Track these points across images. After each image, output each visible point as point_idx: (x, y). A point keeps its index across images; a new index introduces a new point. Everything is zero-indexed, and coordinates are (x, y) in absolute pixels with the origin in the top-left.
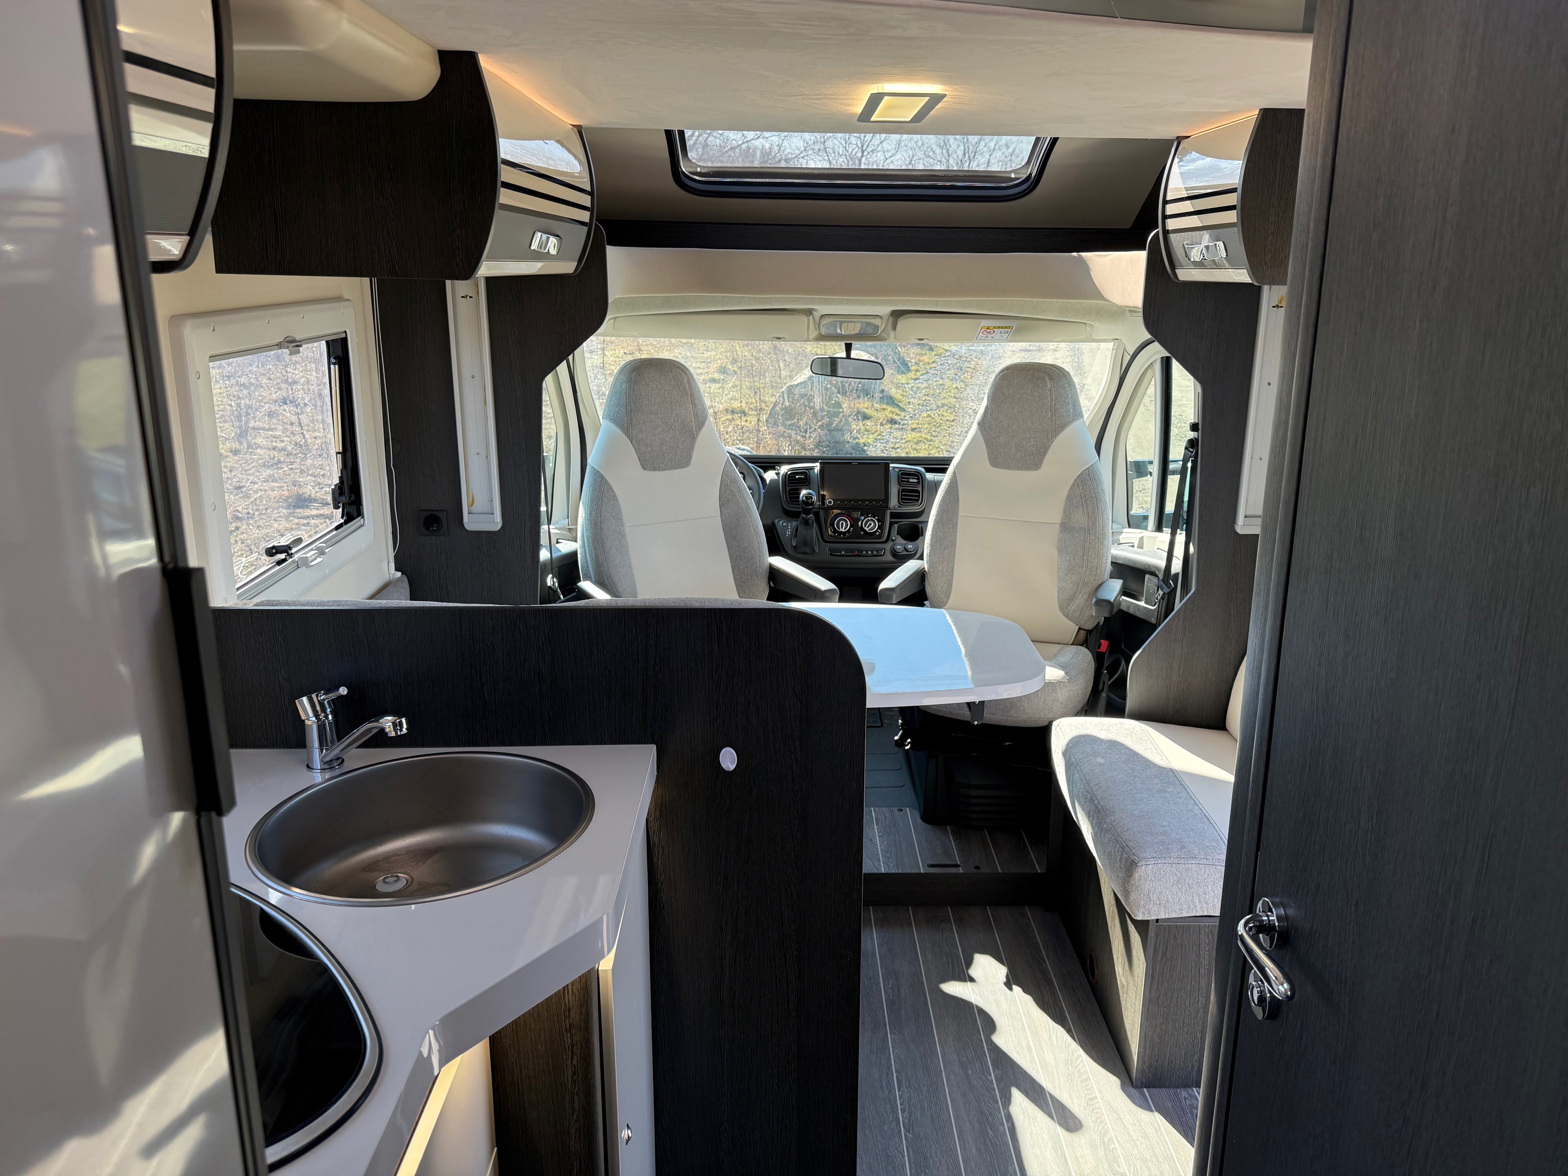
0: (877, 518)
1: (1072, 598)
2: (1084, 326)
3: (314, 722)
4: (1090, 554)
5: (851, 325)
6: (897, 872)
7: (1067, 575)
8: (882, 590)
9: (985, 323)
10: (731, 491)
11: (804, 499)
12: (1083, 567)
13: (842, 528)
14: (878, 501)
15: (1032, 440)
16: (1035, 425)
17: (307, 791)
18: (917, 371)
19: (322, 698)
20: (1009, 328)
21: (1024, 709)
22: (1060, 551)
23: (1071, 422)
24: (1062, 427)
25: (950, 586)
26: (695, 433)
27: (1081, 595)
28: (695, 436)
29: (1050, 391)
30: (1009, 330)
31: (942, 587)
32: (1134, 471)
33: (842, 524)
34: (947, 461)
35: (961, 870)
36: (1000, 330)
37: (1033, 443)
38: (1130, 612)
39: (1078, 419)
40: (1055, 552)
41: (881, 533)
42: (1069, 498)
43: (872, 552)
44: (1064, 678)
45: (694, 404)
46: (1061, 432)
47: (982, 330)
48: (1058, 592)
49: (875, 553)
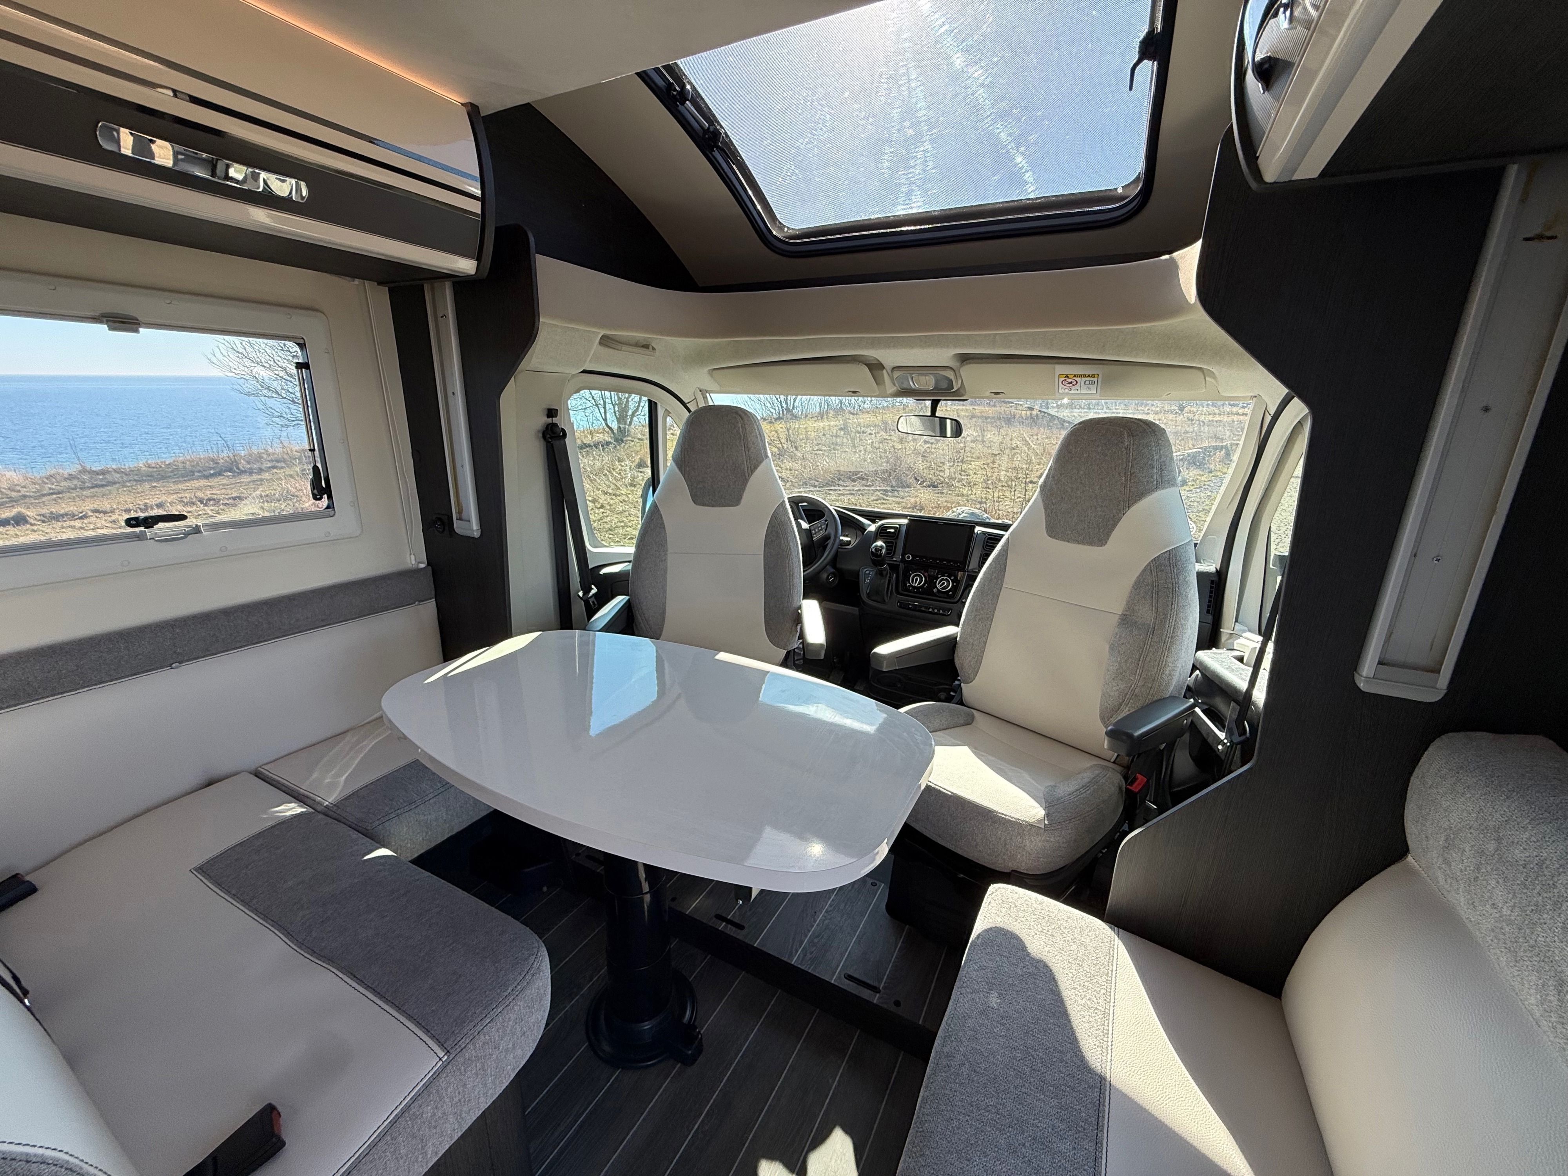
0: (952, 578)
2: (1200, 374)
4: (1148, 659)
5: (923, 379)
6: (806, 969)
8: (875, 653)
9: (1061, 369)
10: (777, 532)
11: (873, 550)
12: (1135, 674)
13: (916, 583)
14: (955, 562)
15: (1099, 509)
16: (1104, 491)
20: (1093, 376)
22: (1112, 648)
25: (979, 663)
26: (747, 474)
27: (1127, 708)
29: (1126, 449)
30: (1096, 380)
31: (970, 661)
33: (917, 579)
35: (876, 999)
36: (1084, 379)
37: (1100, 513)
39: (1163, 489)
40: (1107, 647)
41: (954, 594)
43: (939, 610)
44: (1039, 821)
45: (747, 448)
47: (1061, 380)
48: (1102, 697)
49: (941, 612)
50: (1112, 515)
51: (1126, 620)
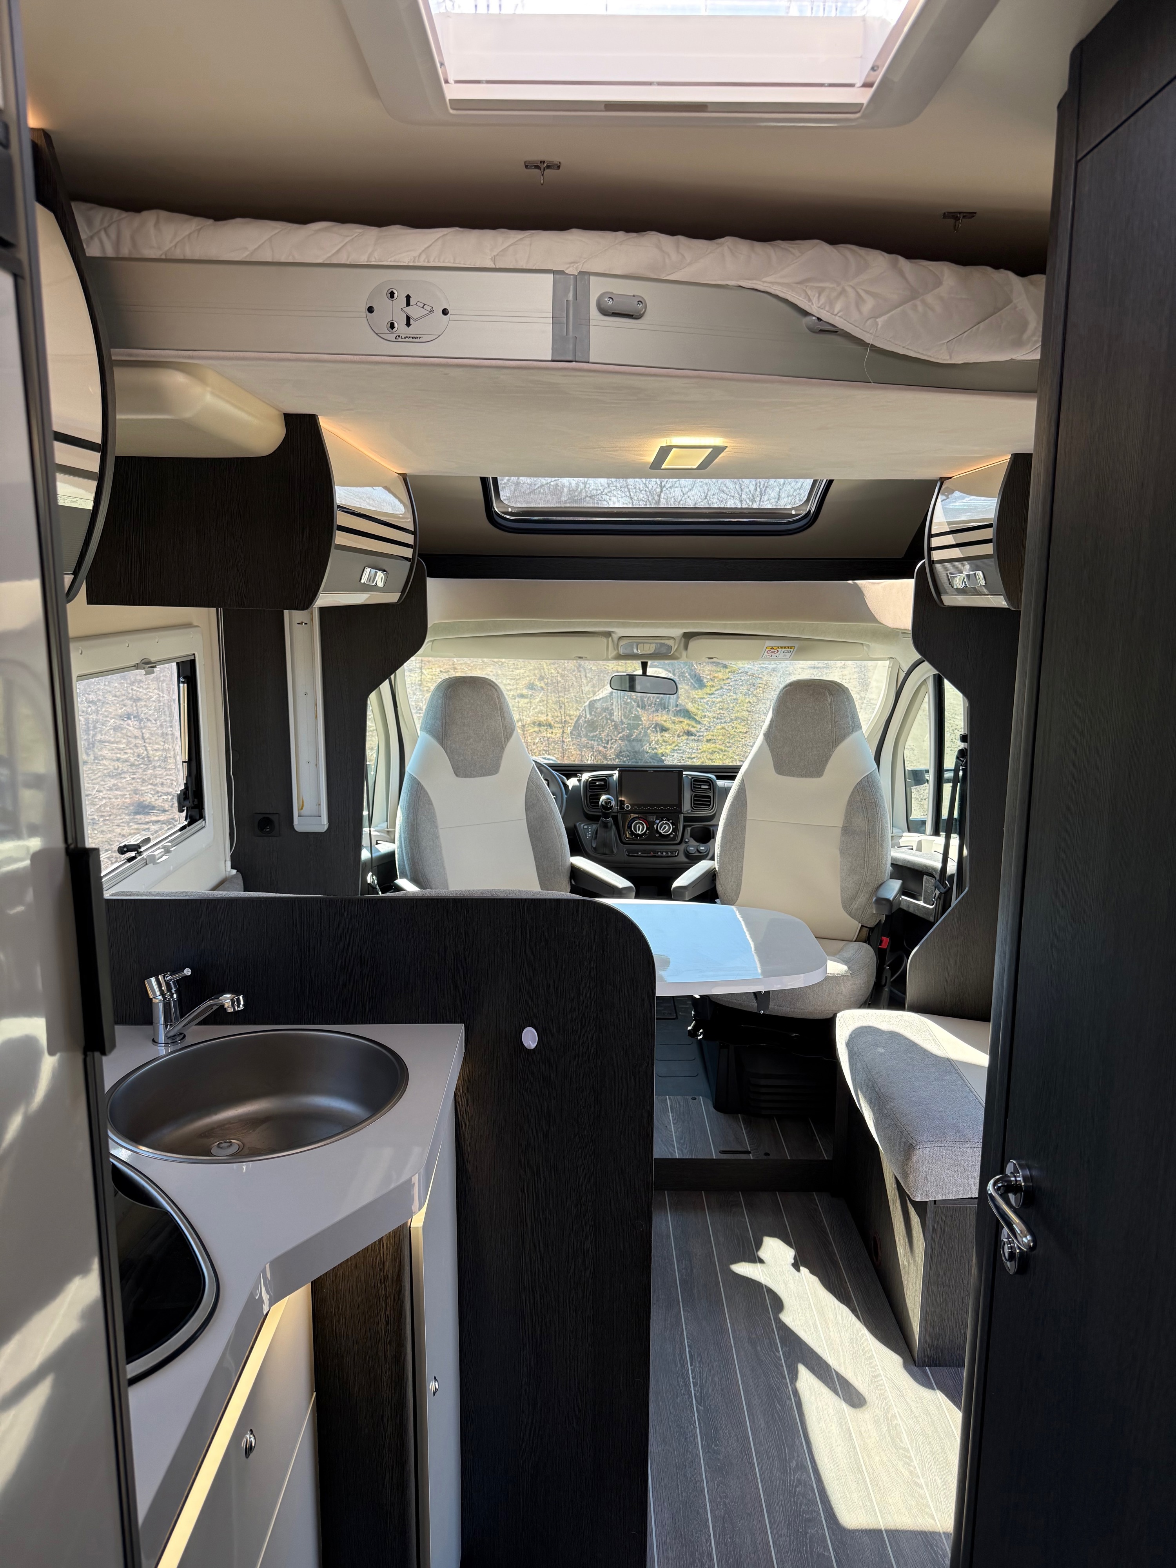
0: (671, 821)
1: (854, 898)
2: (861, 646)
3: (161, 1000)
4: (870, 855)
5: (647, 646)
6: (690, 1157)
7: (849, 875)
8: (674, 888)
9: (769, 643)
10: (536, 796)
11: (603, 803)
12: (864, 868)
13: (639, 831)
14: (672, 806)
15: (814, 749)
16: (817, 736)
17: (152, 1063)
18: (713, 686)
19: (168, 978)
20: (791, 648)
21: (810, 1002)
22: (842, 852)
23: (850, 734)
24: (843, 737)
25: (739, 885)
26: (503, 743)
27: (863, 894)
28: (504, 746)
29: (830, 704)
30: (792, 650)
31: (732, 886)
32: (912, 778)
33: (639, 827)
34: (736, 769)
35: (751, 1157)
36: (783, 650)
37: (815, 752)
38: (910, 911)
39: (856, 731)
40: (838, 852)
41: (675, 836)
42: (850, 803)
43: (667, 853)
44: (847, 972)
45: (503, 717)
46: (841, 742)
47: (767, 650)
48: (842, 891)
49: (670, 854)
50: (825, 753)
51: (847, 830)
